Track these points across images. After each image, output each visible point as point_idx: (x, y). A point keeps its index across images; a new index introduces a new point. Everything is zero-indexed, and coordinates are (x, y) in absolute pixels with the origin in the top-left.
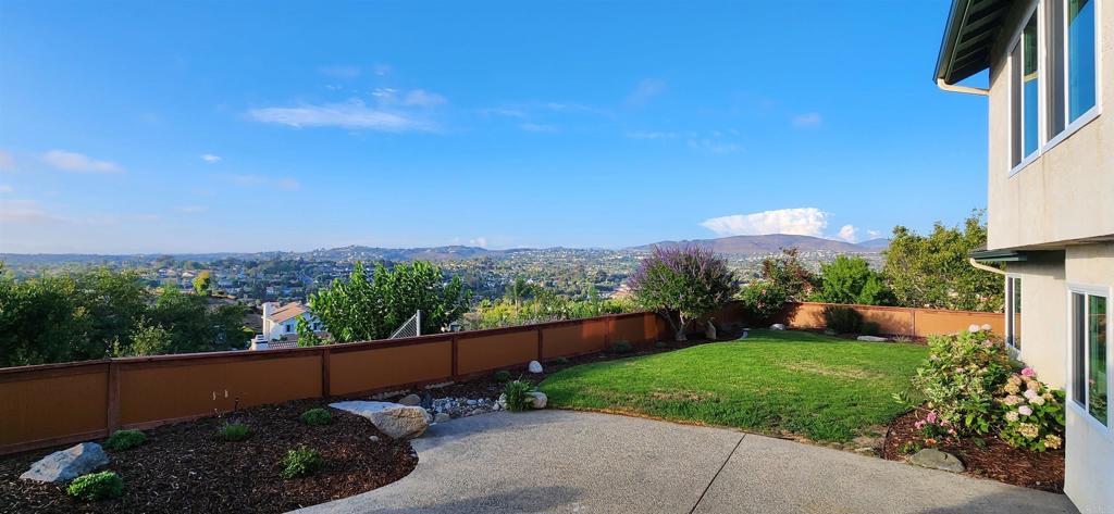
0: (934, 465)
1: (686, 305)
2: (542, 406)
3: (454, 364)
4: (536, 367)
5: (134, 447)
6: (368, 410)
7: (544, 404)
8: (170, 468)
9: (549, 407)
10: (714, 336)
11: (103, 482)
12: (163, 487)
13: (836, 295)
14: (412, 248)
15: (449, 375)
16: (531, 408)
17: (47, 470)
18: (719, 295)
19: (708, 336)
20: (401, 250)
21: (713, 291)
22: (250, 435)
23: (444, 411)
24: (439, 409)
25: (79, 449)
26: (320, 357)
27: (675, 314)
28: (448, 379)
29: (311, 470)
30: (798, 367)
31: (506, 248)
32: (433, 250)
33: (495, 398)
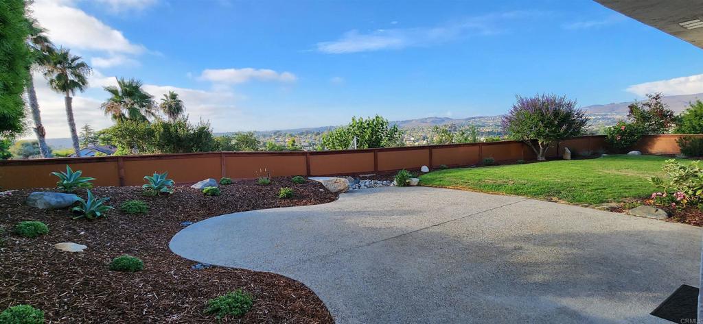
0: (645, 215)
1: (539, 134)
2: (415, 184)
3: (376, 165)
4: (425, 169)
5: (228, 184)
6: (321, 180)
7: (416, 184)
8: (238, 190)
9: (419, 185)
10: (569, 157)
11: (213, 189)
12: (233, 195)
13: (694, 128)
14: (404, 120)
15: (373, 170)
16: (408, 185)
17: (198, 186)
18: (564, 127)
19: (564, 157)
20: (397, 122)
21: (560, 125)
22: (270, 184)
23: (365, 185)
24: (363, 185)
25: (208, 180)
26: (305, 157)
27: (535, 142)
28: (372, 173)
29: (289, 196)
30: (616, 172)
31: (465, 118)
32: (417, 121)
33: (392, 181)
